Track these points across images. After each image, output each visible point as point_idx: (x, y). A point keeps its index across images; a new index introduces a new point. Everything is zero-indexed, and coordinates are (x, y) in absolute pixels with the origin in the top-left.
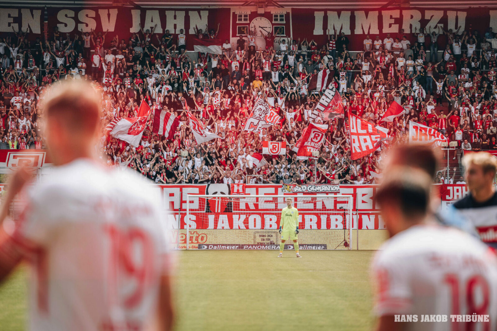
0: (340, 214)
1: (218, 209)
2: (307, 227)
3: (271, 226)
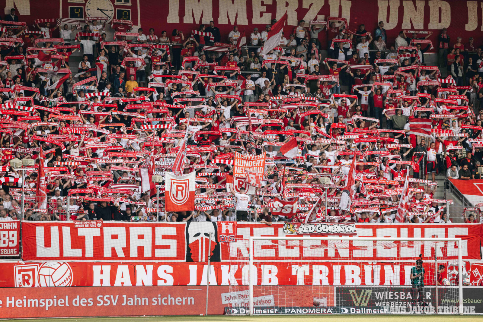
0: (356, 264)
1: (202, 256)
2: (316, 282)
3: (270, 281)
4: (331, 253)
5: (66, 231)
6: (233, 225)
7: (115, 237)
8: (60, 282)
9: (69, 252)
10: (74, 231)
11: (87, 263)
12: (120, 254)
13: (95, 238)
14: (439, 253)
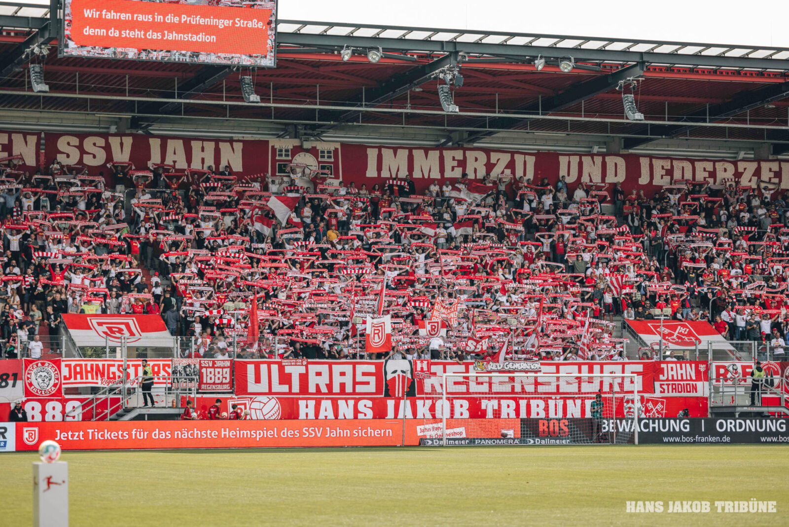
0: (541, 398)
1: (399, 391)
2: (504, 415)
3: (462, 414)
4: (518, 389)
5: (275, 368)
6: (428, 363)
7: (319, 374)
8: (269, 415)
9: (277, 387)
10: (281, 369)
11: (293, 398)
12: (324, 389)
13: (300, 374)
14: (616, 388)
